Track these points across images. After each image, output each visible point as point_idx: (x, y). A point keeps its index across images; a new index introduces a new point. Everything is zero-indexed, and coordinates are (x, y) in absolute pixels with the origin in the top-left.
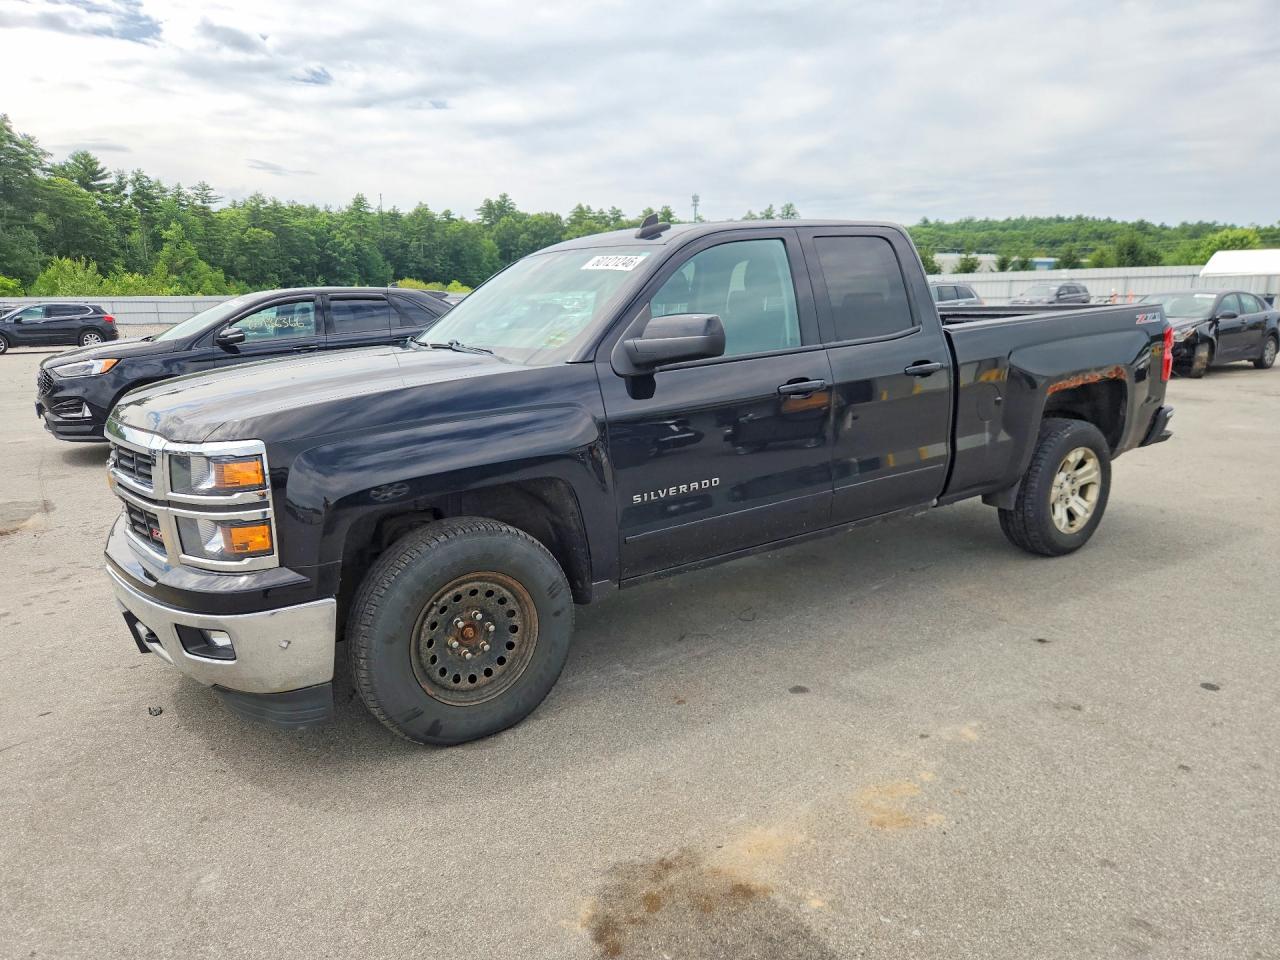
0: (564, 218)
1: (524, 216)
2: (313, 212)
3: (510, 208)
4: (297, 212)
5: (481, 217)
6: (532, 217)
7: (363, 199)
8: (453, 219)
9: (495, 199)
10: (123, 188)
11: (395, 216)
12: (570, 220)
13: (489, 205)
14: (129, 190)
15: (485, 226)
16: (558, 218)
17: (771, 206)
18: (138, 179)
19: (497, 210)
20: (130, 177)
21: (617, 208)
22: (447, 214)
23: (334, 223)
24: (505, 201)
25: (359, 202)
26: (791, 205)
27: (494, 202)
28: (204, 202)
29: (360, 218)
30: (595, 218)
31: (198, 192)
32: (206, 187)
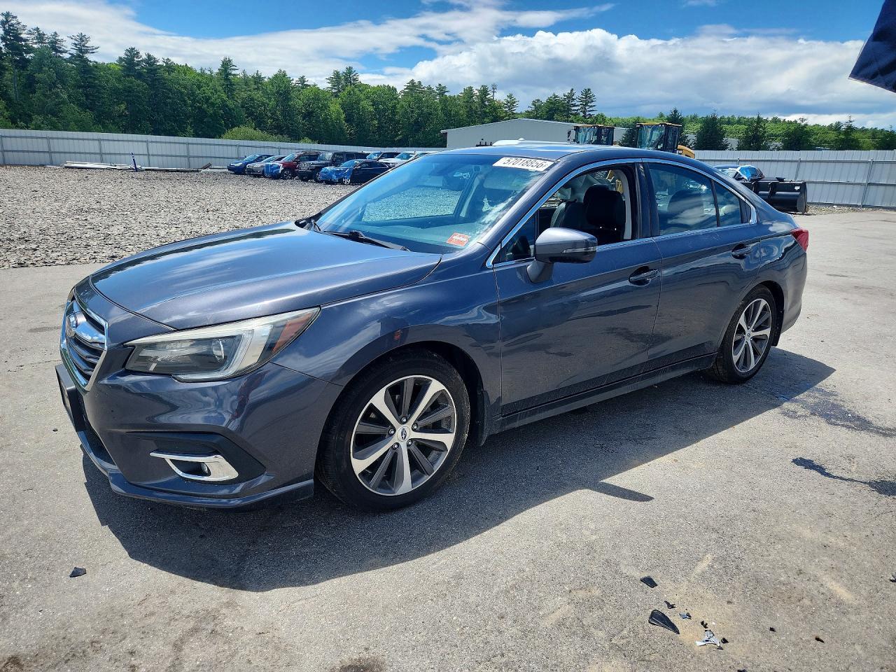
0: (398, 91)
1: (367, 86)
2: (186, 69)
3: (354, 80)
4: (170, 67)
5: (330, 85)
6: (374, 88)
7: (230, 61)
8: (307, 85)
9: (342, 69)
11: (258, 79)
12: (404, 92)
13: (337, 74)
15: (333, 94)
16: (394, 90)
17: (572, 90)
19: (344, 80)
21: (443, 85)
22: (302, 80)
23: (202, 79)
24: (350, 73)
25: (227, 64)
26: (589, 90)
27: (341, 72)
29: (227, 79)
30: (424, 92)
31: (76, 43)
32: (82, 38)
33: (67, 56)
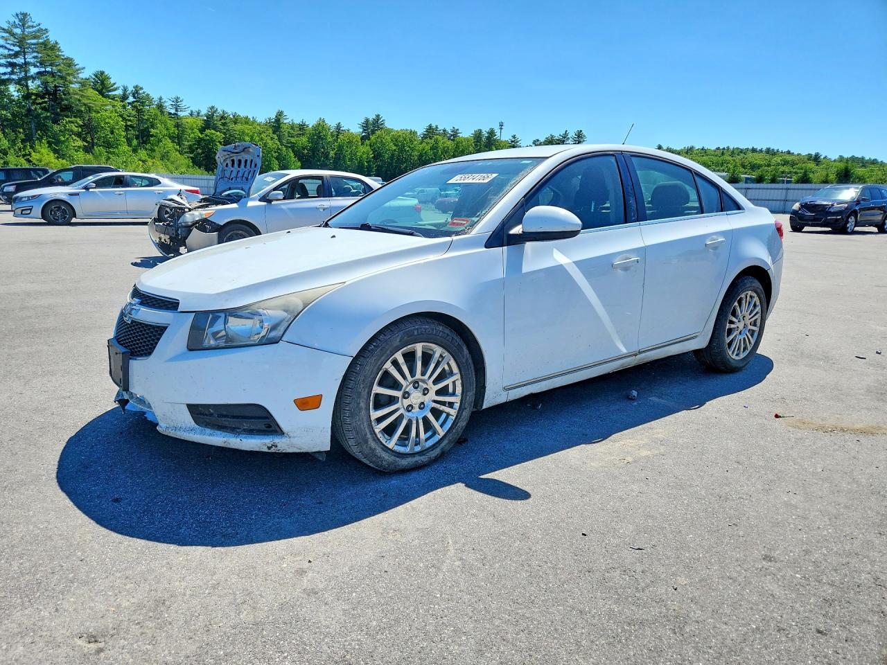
0: (418, 133)
3: (381, 124)
5: (361, 130)
6: (397, 132)
7: (282, 112)
8: (342, 130)
10: (127, 97)
11: (302, 127)
12: (423, 134)
13: (367, 121)
14: (131, 99)
15: (363, 136)
16: (415, 133)
17: (565, 131)
18: (137, 92)
19: (372, 127)
20: (131, 89)
21: (456, 128)
22: (338, 127)
23: (262, 129)
24: (378, 119)
26: (579, 131)
27: (371, 119)
28: (177, 111)
30: (441, 134)
32: (177, 100)
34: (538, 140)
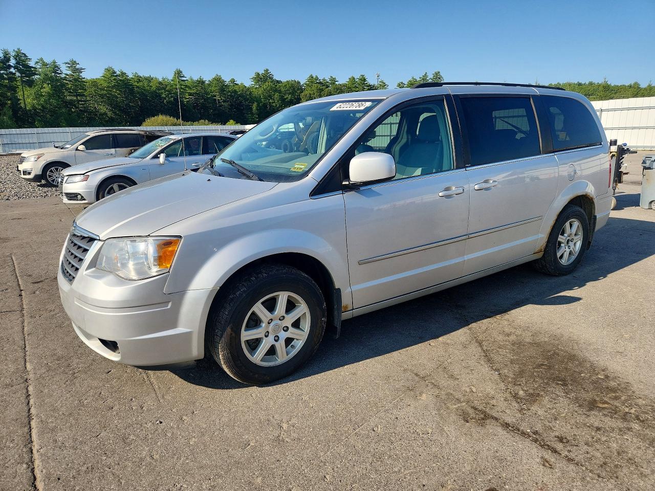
0: (302, 84)
1: (279, 82)
2: (149, 80)
3: (270, 77)
5: (253, 83)
6: (284, 83)
7: (180, 71)
8: (236, 84)
9: (261, 72)
10: (9, 60)
11: (202, 82)
12: (306, 84)
13: (258, 75)
14: (12, 62)
15: (255, 88)
16: (299, 83)
17: (426, 73)
18: (18, 54)
19: (263, 78)
20: (13, 54)
21: (333, 77)
22: (233, 81)
23: (162, 85)
24: (267, 74)
26: (438, 72)
29: (179, 83)
30: (320, 83)
31: (69, 65)
33: (63, 76)
34: (402, 83)
